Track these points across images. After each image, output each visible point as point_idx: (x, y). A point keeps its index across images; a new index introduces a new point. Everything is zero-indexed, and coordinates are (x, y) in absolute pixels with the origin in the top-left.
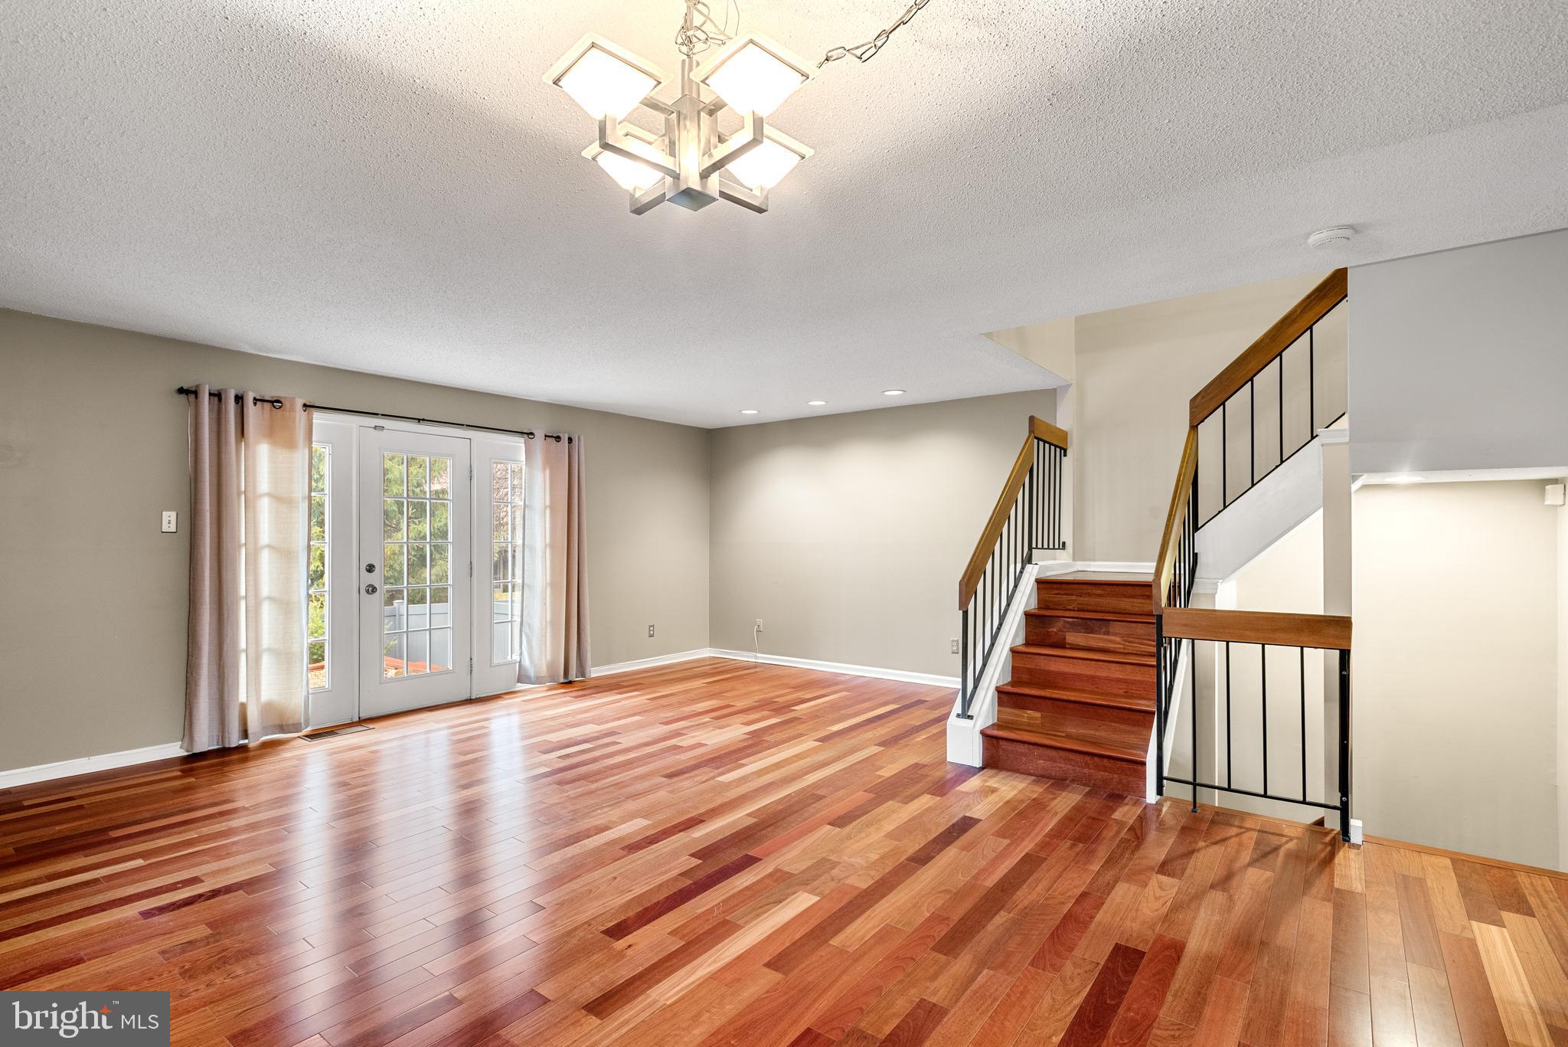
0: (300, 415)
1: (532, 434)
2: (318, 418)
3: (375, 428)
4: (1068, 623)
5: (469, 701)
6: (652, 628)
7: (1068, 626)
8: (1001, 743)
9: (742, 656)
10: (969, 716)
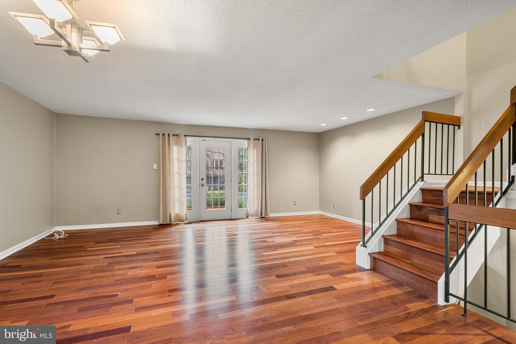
0: (183, 138)
1: (250, 139)
2: (189, 139)
3: (203, 140)
4: (430, 210)
5: (231, 219)
6: (295, 202)
7: (430, 211)
8: (377, 260)
9: (328, 215)
10: (365, 246)
